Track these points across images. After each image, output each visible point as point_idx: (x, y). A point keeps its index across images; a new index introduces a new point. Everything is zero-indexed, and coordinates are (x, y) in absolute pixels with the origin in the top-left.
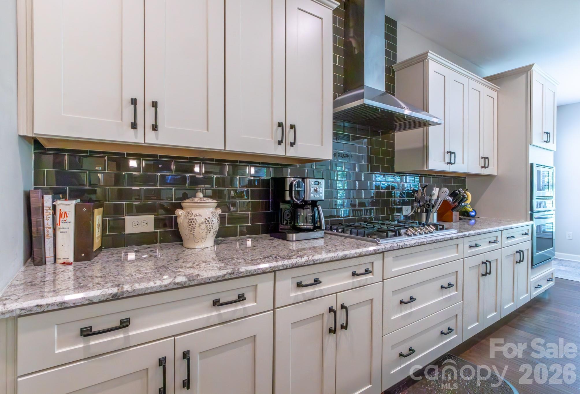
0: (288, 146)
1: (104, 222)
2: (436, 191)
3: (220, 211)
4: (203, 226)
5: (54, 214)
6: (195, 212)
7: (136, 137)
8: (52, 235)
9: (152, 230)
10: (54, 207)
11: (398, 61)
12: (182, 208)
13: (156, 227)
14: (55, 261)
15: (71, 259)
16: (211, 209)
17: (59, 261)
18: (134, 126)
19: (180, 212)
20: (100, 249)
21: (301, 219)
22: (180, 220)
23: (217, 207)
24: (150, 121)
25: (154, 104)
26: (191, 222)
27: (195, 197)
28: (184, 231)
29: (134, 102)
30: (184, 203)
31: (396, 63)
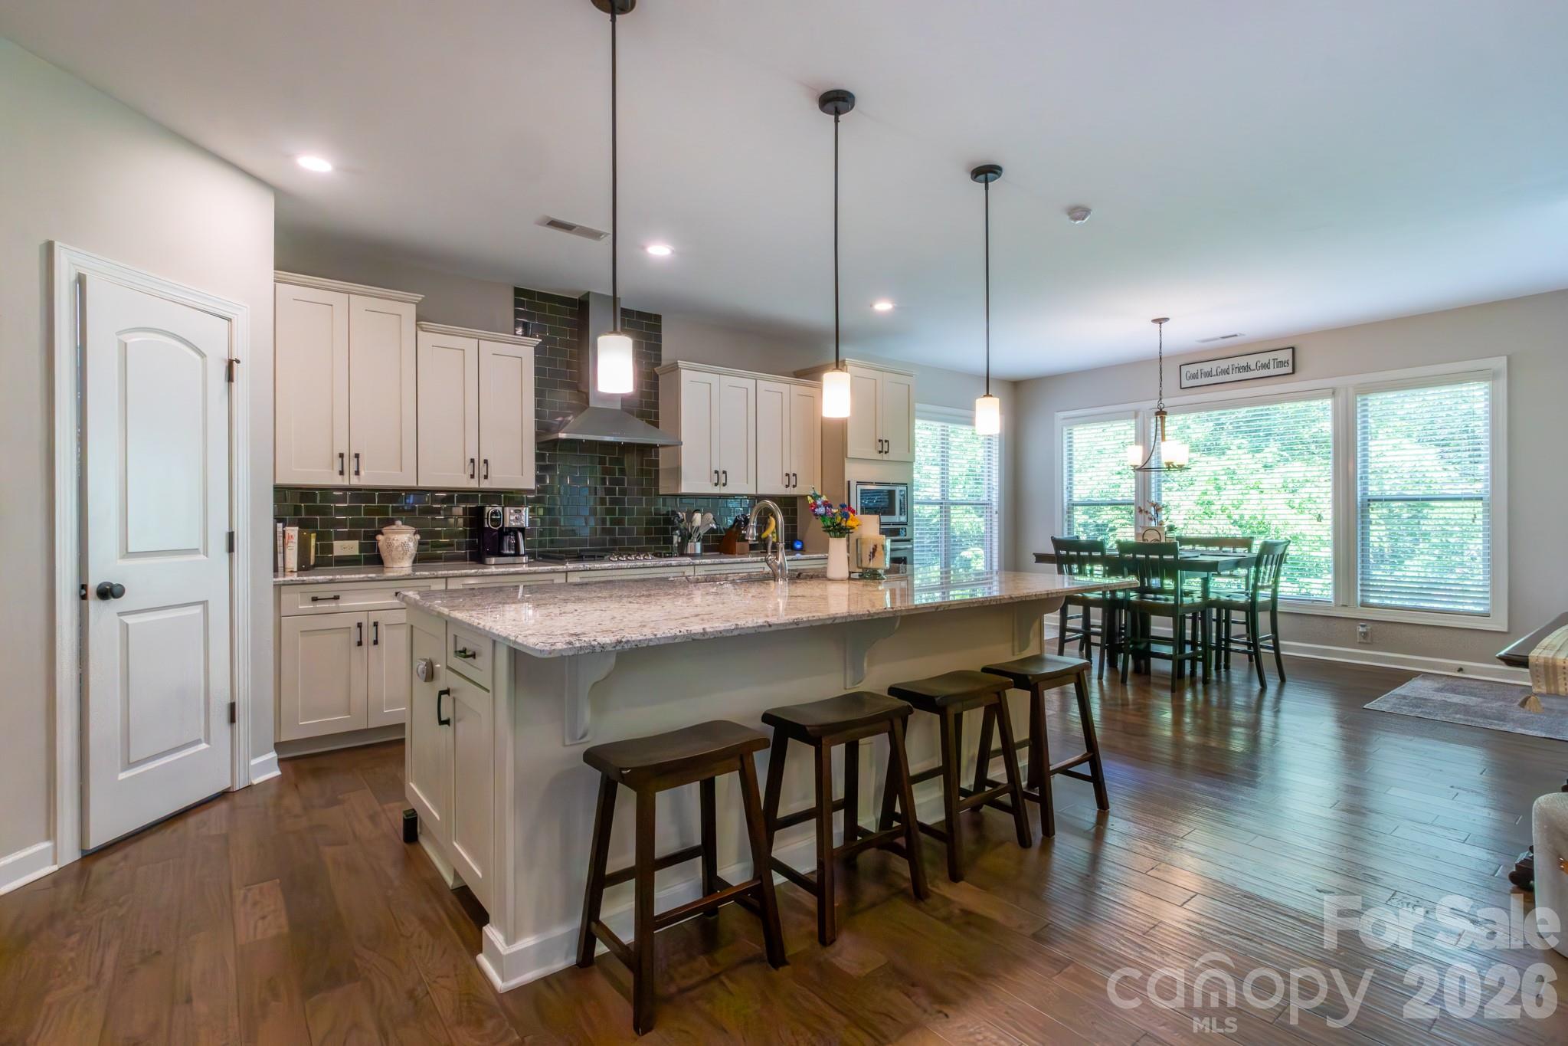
0: (482, 479)
1: (316, 545)
2: (698, 516)
3: (418, 537)
4: (400, 549)
5: (284, 537)
6: (392, 537)
7: (343, 480)
8: (282, 551)
9: (357, 553)
10: (284, 532)
11: (664, 363)
12: (382, 534)
13: (360, 552)
14: (284, 571)
15: (296, 569)
16: (408, 535)
17: (287, 570)
18: (342, 473)
19: (380, 537)
20: (315, 566)
21: (505, 546)
22: (380, 544)
23: (415, 534)
24: (353, 468)
25: (357, 456)
26: (389, 545)
27: (394, 524)
28: (384, 554)
29: (341, 456)
30: (384, 530)
31: (660, 364)
